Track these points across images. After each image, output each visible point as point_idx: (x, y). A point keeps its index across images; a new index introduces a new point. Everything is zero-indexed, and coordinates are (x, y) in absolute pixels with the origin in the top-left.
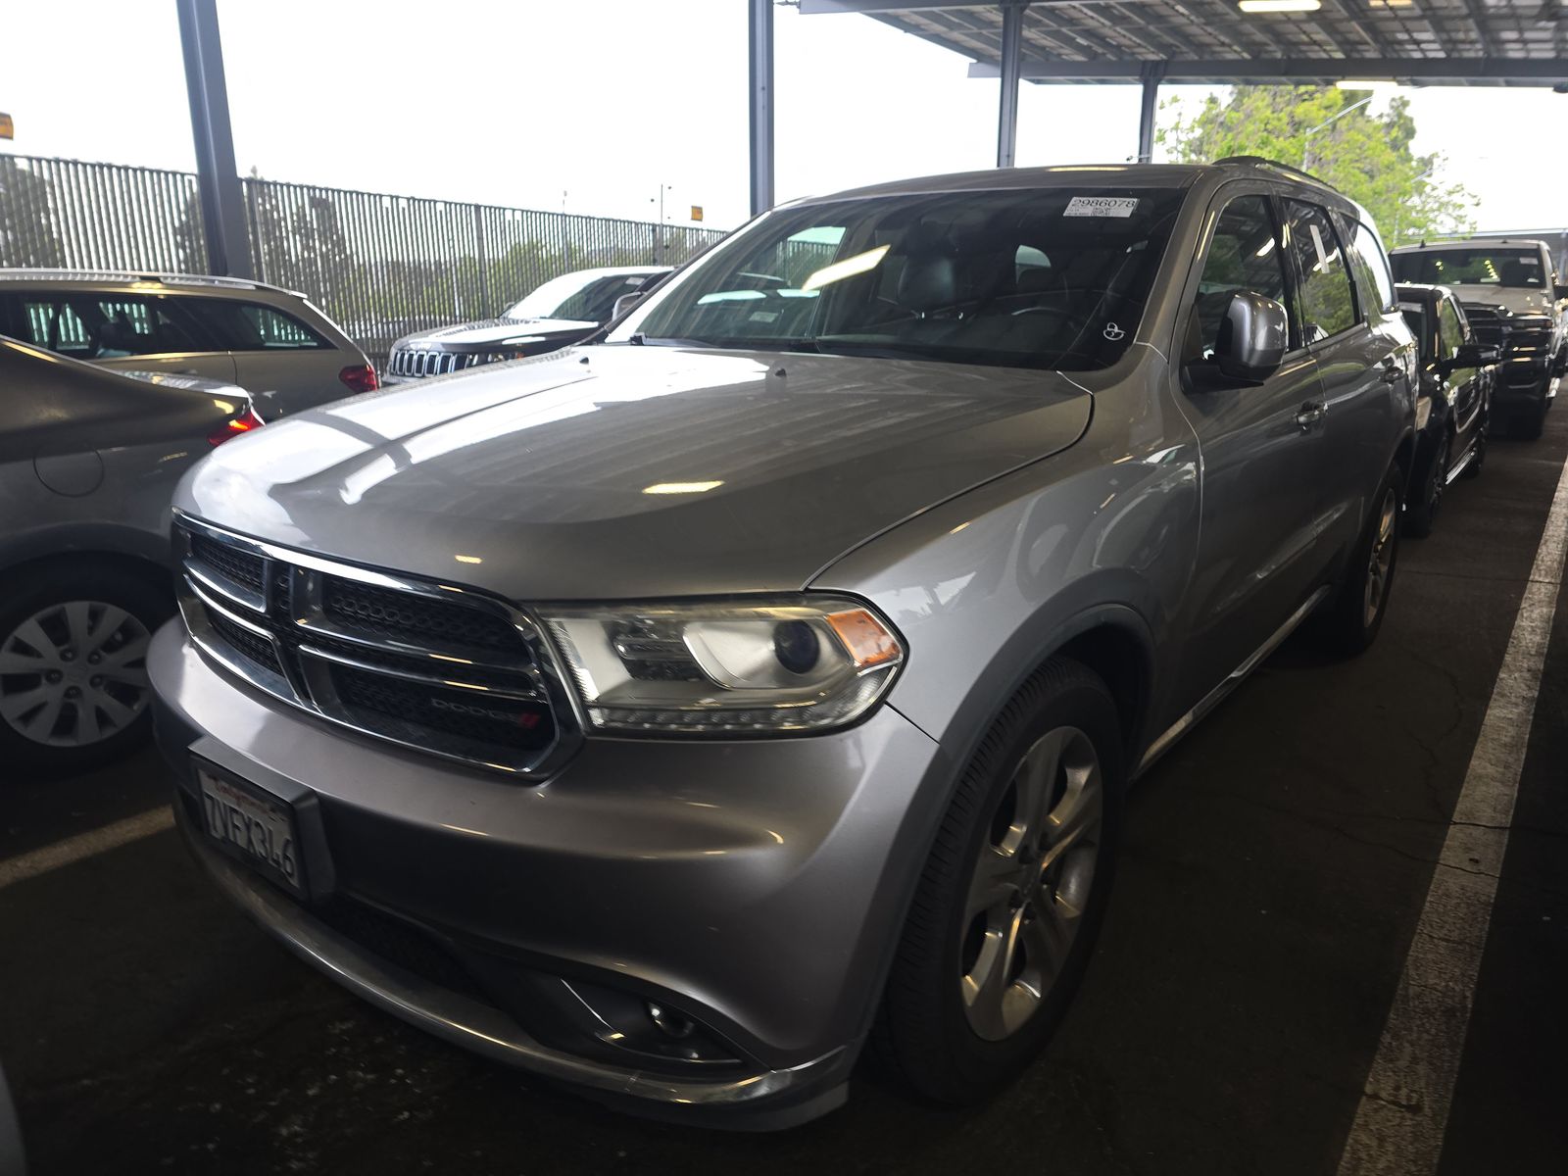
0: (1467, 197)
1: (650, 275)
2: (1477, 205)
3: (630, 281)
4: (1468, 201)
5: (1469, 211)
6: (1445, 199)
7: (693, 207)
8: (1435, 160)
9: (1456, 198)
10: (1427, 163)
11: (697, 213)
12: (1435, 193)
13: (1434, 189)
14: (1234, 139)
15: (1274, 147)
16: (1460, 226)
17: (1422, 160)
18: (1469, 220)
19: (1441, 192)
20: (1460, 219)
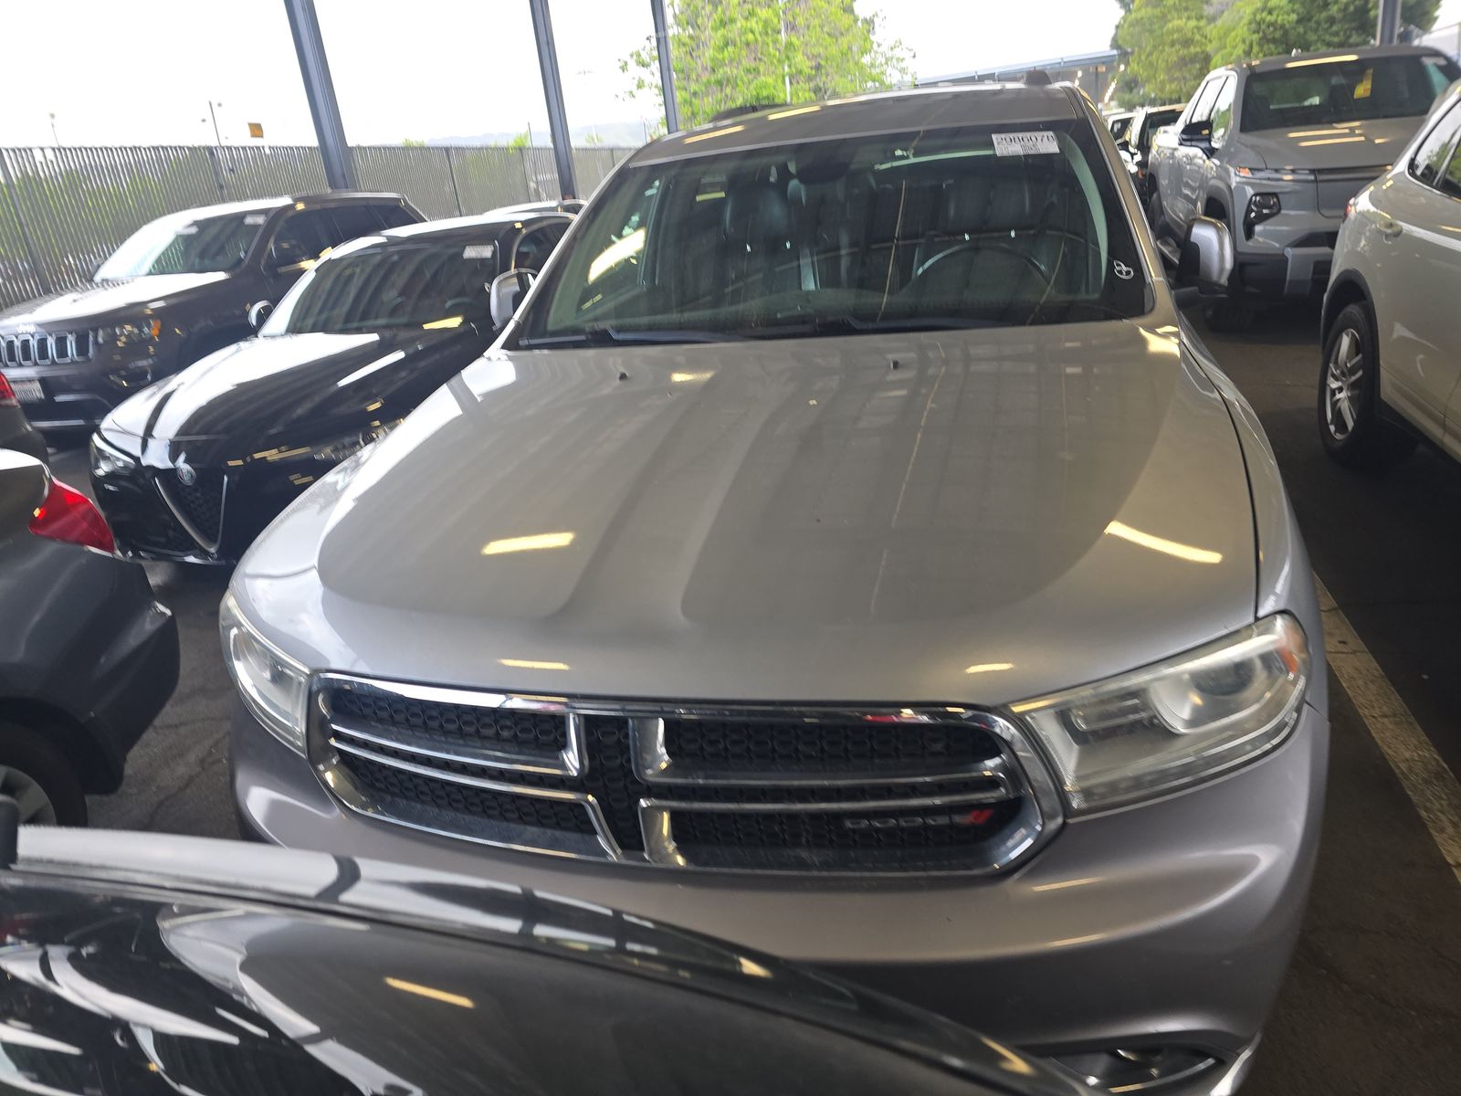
0: (905, 50)
1: (270, 209)
2: (914, 56)
3: (249, 220)
4: (907, 55)
5: (909, 63)
6: (889, 54)
7: (250, 125)
8: (875, 19)
9: (898, 53)
10: (869, 23)
11: (256, 130)
12: (881, 50)
13: (879, 45)
14: (724, 12)
15: (760, 19)
16: (904, 76)
17: (865, 21)
18: (911, 70)
19: (884, 48)
20: (903, 71)
